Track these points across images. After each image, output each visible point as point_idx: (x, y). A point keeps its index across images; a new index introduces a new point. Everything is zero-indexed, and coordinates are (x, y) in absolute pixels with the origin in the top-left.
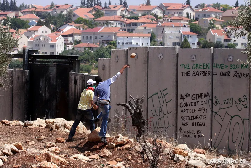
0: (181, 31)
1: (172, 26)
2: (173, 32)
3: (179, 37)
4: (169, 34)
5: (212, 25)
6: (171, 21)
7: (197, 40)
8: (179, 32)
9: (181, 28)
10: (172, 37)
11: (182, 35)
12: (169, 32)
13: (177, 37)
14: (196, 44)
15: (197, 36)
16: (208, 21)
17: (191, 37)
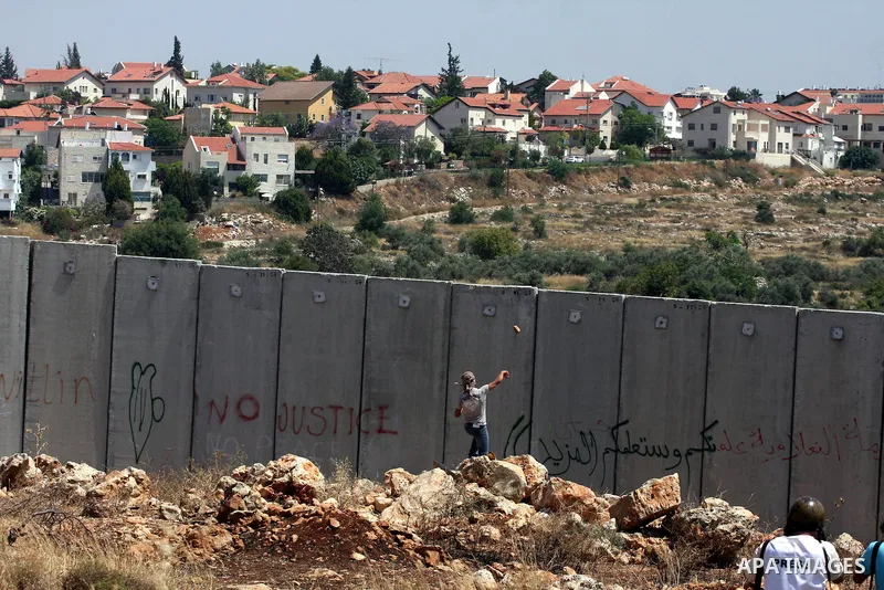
0: (107, 141)
1: (84, 128)
2: (85, 145)
3: (100, 159)
4: (74, 149)
5: (222, 125)
6: (93, 114)
7: (152, 166)
8: (103, 144)
9: (109, 132)
10: (79, 159)
11: (110, 153)
12: (74, 144)
13: (95, 158)
14: (149, 178)
15: (153, 154)
16: (211, 114)
17: (134, 157)
